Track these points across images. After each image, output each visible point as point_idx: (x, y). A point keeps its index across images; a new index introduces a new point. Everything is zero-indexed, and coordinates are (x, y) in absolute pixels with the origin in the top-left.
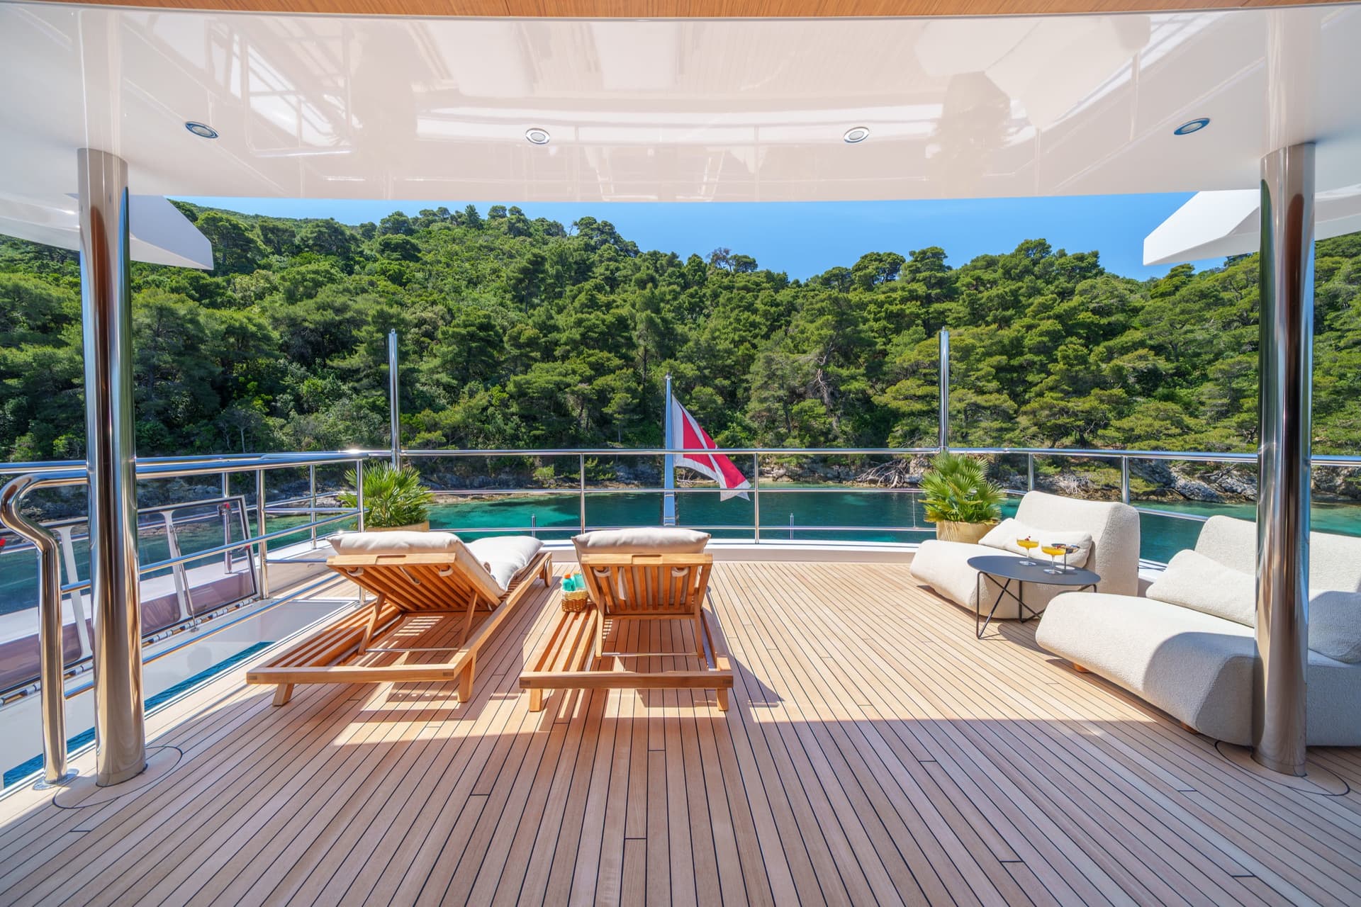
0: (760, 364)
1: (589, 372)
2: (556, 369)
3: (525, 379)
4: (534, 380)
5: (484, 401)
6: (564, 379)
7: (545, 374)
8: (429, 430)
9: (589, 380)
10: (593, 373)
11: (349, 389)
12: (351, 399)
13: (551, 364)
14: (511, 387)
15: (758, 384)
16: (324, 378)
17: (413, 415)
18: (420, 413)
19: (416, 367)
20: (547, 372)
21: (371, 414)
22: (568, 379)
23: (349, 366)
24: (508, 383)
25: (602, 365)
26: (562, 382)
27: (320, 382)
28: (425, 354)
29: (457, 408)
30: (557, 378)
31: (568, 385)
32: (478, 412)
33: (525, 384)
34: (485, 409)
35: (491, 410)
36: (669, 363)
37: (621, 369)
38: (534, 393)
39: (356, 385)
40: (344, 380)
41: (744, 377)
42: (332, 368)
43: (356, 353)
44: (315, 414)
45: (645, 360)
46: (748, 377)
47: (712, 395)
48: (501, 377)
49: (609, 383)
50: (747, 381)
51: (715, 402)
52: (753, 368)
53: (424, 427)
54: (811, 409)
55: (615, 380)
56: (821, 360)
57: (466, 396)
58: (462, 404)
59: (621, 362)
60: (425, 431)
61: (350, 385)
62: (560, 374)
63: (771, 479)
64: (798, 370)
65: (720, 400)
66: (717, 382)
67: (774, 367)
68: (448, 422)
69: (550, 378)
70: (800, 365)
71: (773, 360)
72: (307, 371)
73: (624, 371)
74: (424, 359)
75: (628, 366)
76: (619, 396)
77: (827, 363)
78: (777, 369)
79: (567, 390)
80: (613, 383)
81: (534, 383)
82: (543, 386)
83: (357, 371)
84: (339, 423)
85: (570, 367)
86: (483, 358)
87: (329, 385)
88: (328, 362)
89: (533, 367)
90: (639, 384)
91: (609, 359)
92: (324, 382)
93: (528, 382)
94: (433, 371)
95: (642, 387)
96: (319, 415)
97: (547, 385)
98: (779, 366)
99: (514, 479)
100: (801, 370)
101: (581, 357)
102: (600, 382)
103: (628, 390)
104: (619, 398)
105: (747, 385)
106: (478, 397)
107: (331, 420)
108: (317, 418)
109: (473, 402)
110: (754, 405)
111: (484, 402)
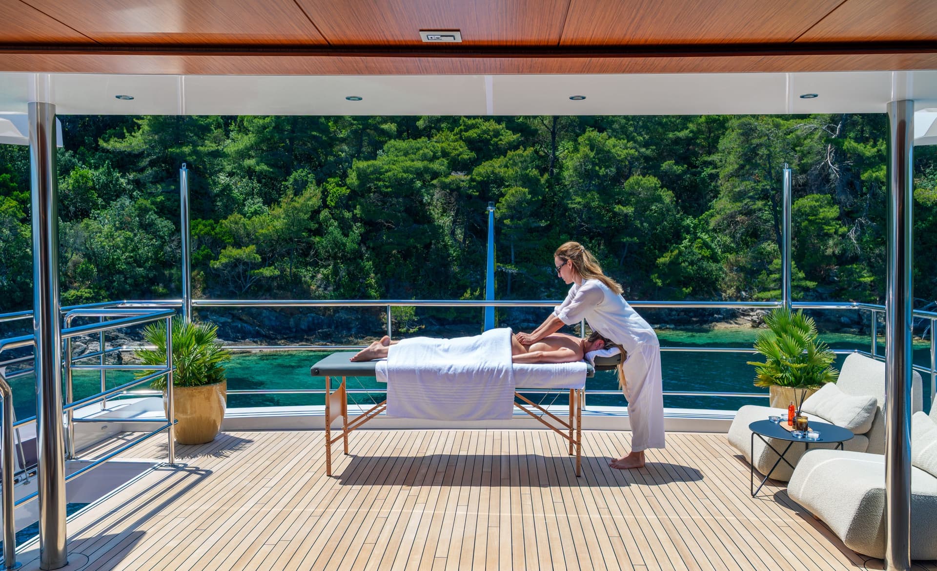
0: (734, 135)
1: (467, 155)
2: (418, 149)
3: (373, 165)
4: (386, 167)
5: (314, 200)
6: (431, 166)
7: (403, 158)
8: (238, 245)
9: (466, 167)
10: (473, 155)
11: (128, 183)
12: (131, 197)
13: (413, 143)
14: (353, 179)
15: (729, 169)
16: (96, 168)
17: (217, 222)
18: (226, 218)
19: (220, 148)
20: (406, 154)
21: (158, 221)
22: (436, 166)
23: (129, 150)
24: (349, 171)
25: (487, 142)
26: (427, 170)
27: (90, 173)
28: (232, 127)
29: (278, 211)
30: (419, 164)
31: (435, 175)
32: (306, 217)
33: (372, 173)
34: (316, 212)
35: (324, 213)
36: (589, 139)
37: (516, 148)
38: (387, 187)
39: (139, 176)
40: (124, 170)
41: (709, 159)
42: (108, 151)
43: (139, 128)
44: (86, 221)
45: (554, 134)
46: (715, 157)
47: (656, 189)
48: (339, 161)
49: (496, 171)
50: (714, 165)
51: (659, 199)
52: (723, 143)
53: (231, 240)
54: (814, 211)
55: (506, 166)
56: (833, 130)
57: (290, 193)
58: (283, 205)
59: (515, 137)
60: (233, 246)
61: (131, 177)
62: (424, 158)
63: (749, 324)
64: (795, 145)
65: (667, 196)
66: (665, 165)
67: (755, 141)
68: (264, 231)
69: (409, 163)
70: (798, 137)
71: (754, 130)
72: (74, 156)
73: (520, 152)
74: (233, 135)
75: (524, 144)
76: (512, 191)
77: (843, 135)
78: (761, 145)
79: (435, 182)
80: (503, 170)
81: (387, 171)
82: (400, 176)
83: (141, 155)
84: (117, 234)
85: (439, 146)
86: (314, 133)
87: (103, 178)
88: (101, 143)
89: (385, 147)
90: (542, 171)
91: (497, 134)
92: (97, 173)
93: (378, 171)
94: (243, 154)
95: (546, 176)
96: (91, 222)
97: (405, 175)
98: (763, 140)
99: (357, 319)
100: (801, 145)
101: (456, 130)
102: (483, 169)
103: (526, 181)
104: (514, 193)
105: (714, 171)
106: (307, 193)
107: (106, 229)
108: (87, 226)
109: (300, 201)
110: (723, 205)
111: (315, 202)
